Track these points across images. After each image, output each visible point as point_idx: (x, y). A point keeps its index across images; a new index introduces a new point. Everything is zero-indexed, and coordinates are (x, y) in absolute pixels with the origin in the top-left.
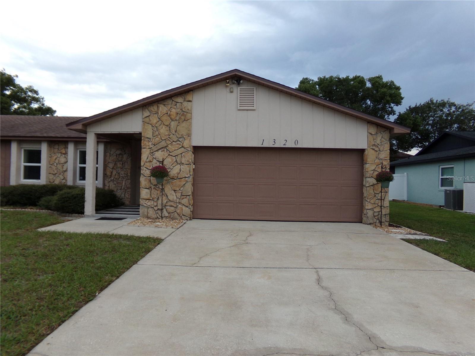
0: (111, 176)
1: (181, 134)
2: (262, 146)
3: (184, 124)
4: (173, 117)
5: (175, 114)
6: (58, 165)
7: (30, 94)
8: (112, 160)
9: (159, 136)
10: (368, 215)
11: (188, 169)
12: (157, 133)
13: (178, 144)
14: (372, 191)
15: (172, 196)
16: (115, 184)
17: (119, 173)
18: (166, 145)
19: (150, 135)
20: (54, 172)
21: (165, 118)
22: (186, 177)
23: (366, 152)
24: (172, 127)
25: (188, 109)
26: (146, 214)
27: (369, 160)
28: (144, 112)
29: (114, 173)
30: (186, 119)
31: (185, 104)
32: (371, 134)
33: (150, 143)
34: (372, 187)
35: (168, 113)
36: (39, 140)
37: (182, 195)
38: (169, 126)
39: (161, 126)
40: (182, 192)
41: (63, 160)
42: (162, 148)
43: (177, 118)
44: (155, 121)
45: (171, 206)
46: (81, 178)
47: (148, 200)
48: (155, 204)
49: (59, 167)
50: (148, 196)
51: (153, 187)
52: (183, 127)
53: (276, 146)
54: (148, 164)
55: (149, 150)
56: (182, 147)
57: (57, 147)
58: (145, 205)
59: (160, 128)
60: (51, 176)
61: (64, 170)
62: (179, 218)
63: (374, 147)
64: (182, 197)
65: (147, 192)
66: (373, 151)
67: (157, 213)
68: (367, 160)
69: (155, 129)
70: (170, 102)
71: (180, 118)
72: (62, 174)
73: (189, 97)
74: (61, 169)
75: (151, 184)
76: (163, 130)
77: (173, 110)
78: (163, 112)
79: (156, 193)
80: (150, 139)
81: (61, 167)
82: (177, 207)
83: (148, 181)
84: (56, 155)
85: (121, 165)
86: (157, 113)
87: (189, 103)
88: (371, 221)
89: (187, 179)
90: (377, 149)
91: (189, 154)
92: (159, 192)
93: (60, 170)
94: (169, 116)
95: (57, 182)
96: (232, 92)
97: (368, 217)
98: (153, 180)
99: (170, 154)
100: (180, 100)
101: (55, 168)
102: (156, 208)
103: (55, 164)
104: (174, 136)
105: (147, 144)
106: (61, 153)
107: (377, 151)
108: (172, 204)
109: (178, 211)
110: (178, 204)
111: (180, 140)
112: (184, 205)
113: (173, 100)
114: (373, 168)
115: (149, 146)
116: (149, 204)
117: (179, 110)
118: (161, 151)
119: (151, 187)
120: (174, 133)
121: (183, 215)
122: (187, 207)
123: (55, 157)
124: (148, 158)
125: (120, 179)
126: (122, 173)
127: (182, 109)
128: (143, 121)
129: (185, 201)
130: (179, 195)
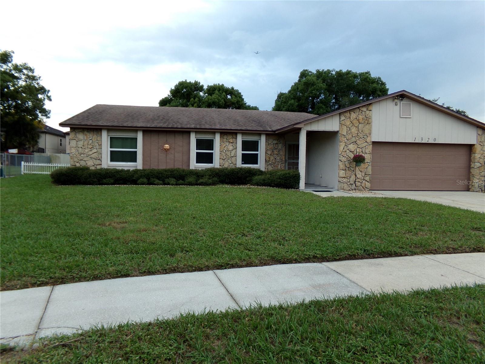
0: (269, 160)
1: (365, 133)
2: (414, 142)
3: (367, 126)
4: (361, 121)
5: (361, 119)
6: (227, 152)
7: (25, 71)
8: (270, 148)
9: (351, 134)
10: (475, 186)
11: (370, 157)
12: (350, 132)
13: (363, 140)
14: (478, 171)
15: (359, 175)
16: (273, 167)
17: (275, 159)
18: (356, 140)
19: (345, 133)
20: (224, 157)
21: (355, 122)
22: (368, 162)
23: (476, 146)
24: (360, 128)
25: (370, 116)
26: (343, 187)
27: (477, 151)
28: (341, 117)
29: (272, 158)
30: (369, 123)
31: (368, 112)
32: (479, 135)
33: (345, 139)
34: (478, 169)
35: (356, 118)
36: (213, 132)
37: (365, 174)
38: (358, 127)
39: (353, 127)
40: (365, 173)
41: (231, 148)
42: (353, 142)
43: (363, 122)
44: (348, 124)
45: (359, 182)
46: (243, 162)
47: (344, 178)
48: (348, 181)
49: (228, 153)
50: (344, 176)
51: (347, 169)
52: (367, 128)
53: (423, 142)
54: (344, 153)
55: (345, 143)
56: (366, 142)
57: (225, 137)
58: (342, 181)
59: (352, 128)
60: (221, 161)
61: (232, 156)
62: (363, 190)
63: (480, 143)
64: (366, 175)
65: (343, 173)
66: (480, 146)
67: (349, 187)
68: (475, 151)
69: (348, 129)
70: (358, 110)
71: (365, 122)
72: (230, 159)
73: (370, 108)
74: (230, 155)
75: (346, 167)
76: (354, 130)
77: (360, 116)
78: (353, 117)
79: (349, 173)
80: (345, 136)
81: (230, 153)
82: (362, 182)
83: (344, 165)
84: (225, 144)
85: (277, 152)
86: (350, 118)
87: (370, 111)
88: (477, 190)
89: (368, 163)
90: (482, 144)
91: (370, 147)
92: (351, 172)
93: (228, 156)
94: (358, 120)
95: (226, 166)
96: (396, 105)
97: (475, 187)
98: (347, 164)
99: (358, 146)
100: (364, 109)
101: (224, 154)
102: (349, 183)
103: (224, 151)
104: (361, 134)
105: (343, 139)
106: (229, 142)
107: (482, 146)
108: (359, 180)
109: (363, 185)
110: (362, 180)
111: (365, 137)
112: (366, 181)
113: (360, 110)
114: (479, 156)
115: (344, 140)
116: (344, 181)
117: (364, 116)
118: (352, 144)
119: (346, 169)
120: (361, 132)
121: (366, 188)
122: (369, 182)
123: (224, 145)
124: (344, 149)
125: (276, 163)
126: (278, 158)
127: (366, 116)
128: (340, 123)
129: (367, 178)
130: (363, 174)
